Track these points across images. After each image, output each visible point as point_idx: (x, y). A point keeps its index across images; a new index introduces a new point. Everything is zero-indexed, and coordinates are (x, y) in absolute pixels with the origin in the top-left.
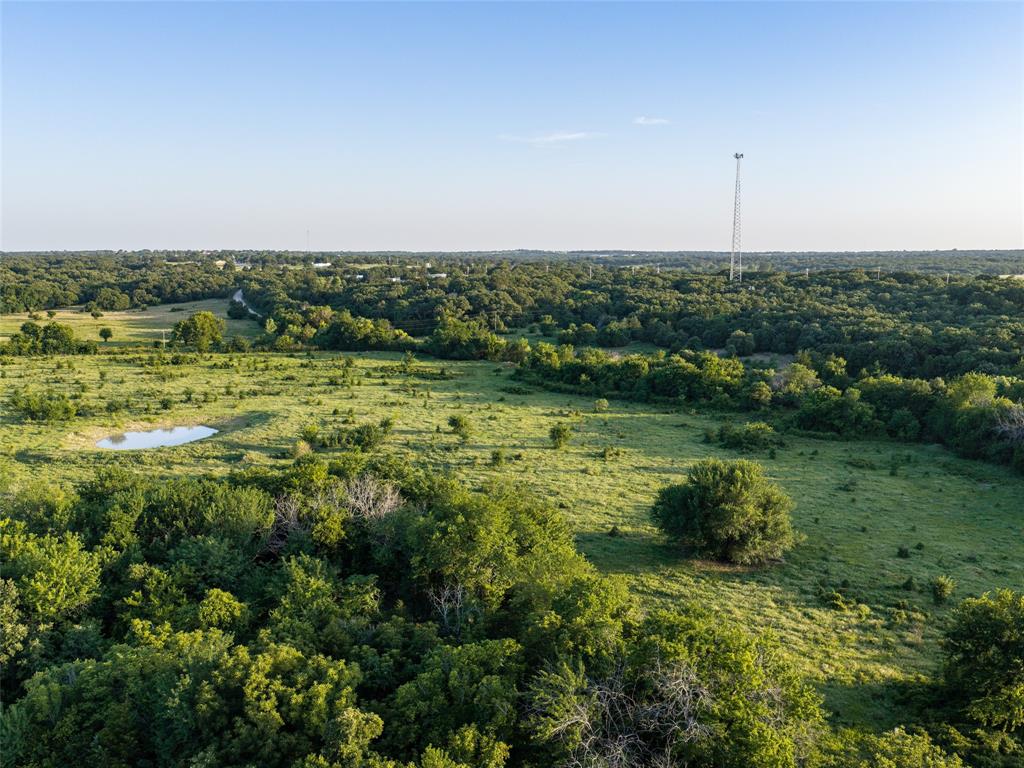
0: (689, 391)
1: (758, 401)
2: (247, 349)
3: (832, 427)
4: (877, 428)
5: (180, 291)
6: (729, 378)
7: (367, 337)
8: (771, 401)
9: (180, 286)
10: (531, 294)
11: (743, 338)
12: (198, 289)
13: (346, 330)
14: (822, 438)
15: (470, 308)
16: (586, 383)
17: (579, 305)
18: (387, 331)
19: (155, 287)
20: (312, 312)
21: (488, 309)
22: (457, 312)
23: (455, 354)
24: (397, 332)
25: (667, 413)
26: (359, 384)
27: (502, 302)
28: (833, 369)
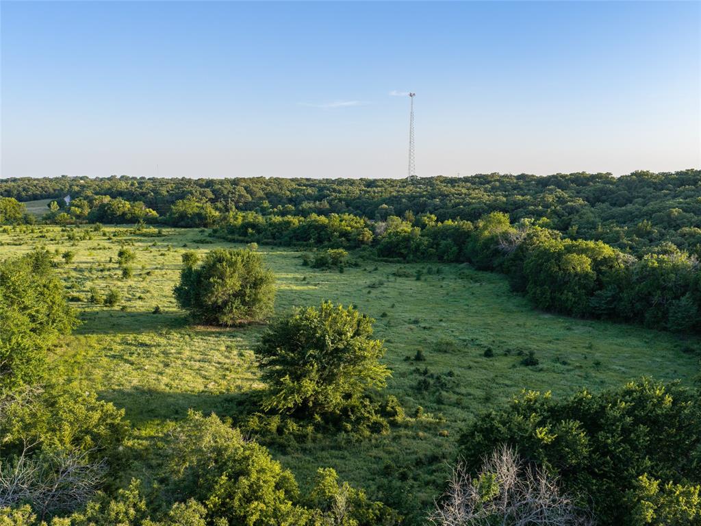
0: (319, 237)
1: (362, 242)
2: (33, 223)
3: (401, 255)
4: (431, 254)
5: (23, 194)
6: (349, 228)
7: (124, 214)
8: (372, 242)
9: (24, 190)
10: (263, 189)
11: (386, 209)
12: (38, 192)
13: (109, 208)
14: (391, 262)
15: (213, 197)
16: (252, 234)
17: (294, 195)
18: (141, 209)
19: (6, 191)
20: (96, 200)
21: (225, 197)
22: (201, 199)
23: (182, 223)
24: (147, 210)
25: (297, 251)
26: (90, 239)
27: (237, 193)
28: (427, 222)
